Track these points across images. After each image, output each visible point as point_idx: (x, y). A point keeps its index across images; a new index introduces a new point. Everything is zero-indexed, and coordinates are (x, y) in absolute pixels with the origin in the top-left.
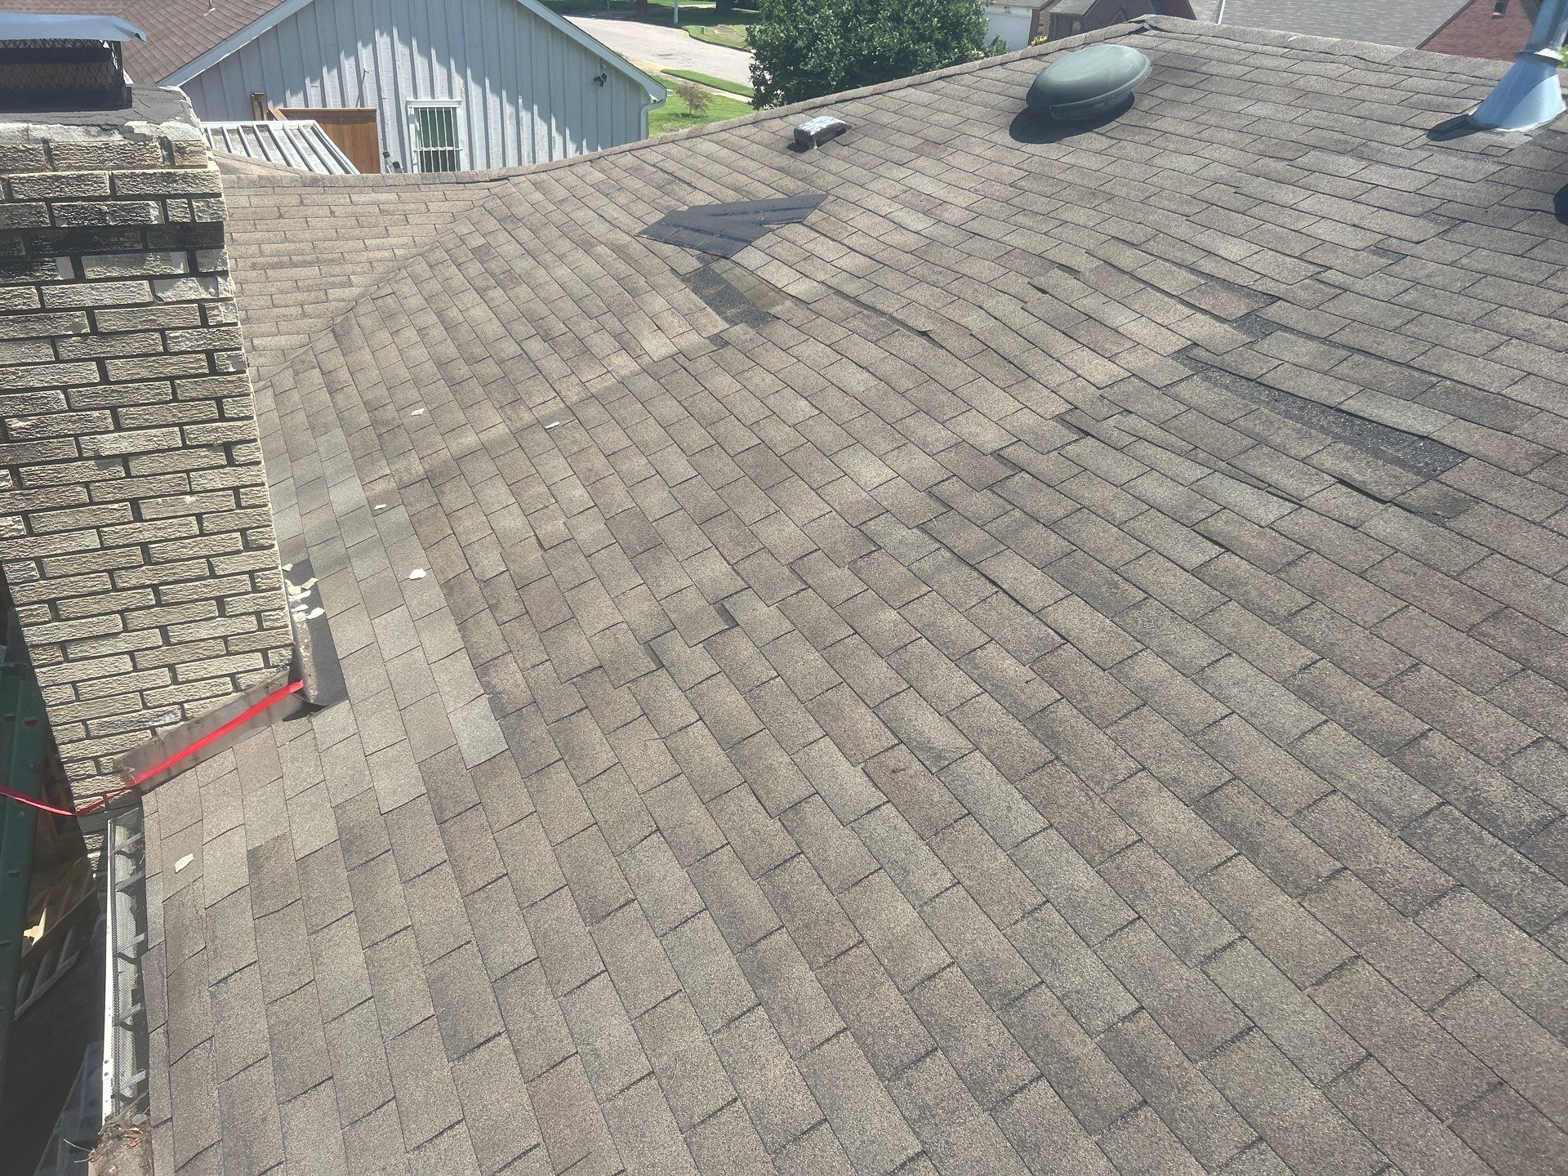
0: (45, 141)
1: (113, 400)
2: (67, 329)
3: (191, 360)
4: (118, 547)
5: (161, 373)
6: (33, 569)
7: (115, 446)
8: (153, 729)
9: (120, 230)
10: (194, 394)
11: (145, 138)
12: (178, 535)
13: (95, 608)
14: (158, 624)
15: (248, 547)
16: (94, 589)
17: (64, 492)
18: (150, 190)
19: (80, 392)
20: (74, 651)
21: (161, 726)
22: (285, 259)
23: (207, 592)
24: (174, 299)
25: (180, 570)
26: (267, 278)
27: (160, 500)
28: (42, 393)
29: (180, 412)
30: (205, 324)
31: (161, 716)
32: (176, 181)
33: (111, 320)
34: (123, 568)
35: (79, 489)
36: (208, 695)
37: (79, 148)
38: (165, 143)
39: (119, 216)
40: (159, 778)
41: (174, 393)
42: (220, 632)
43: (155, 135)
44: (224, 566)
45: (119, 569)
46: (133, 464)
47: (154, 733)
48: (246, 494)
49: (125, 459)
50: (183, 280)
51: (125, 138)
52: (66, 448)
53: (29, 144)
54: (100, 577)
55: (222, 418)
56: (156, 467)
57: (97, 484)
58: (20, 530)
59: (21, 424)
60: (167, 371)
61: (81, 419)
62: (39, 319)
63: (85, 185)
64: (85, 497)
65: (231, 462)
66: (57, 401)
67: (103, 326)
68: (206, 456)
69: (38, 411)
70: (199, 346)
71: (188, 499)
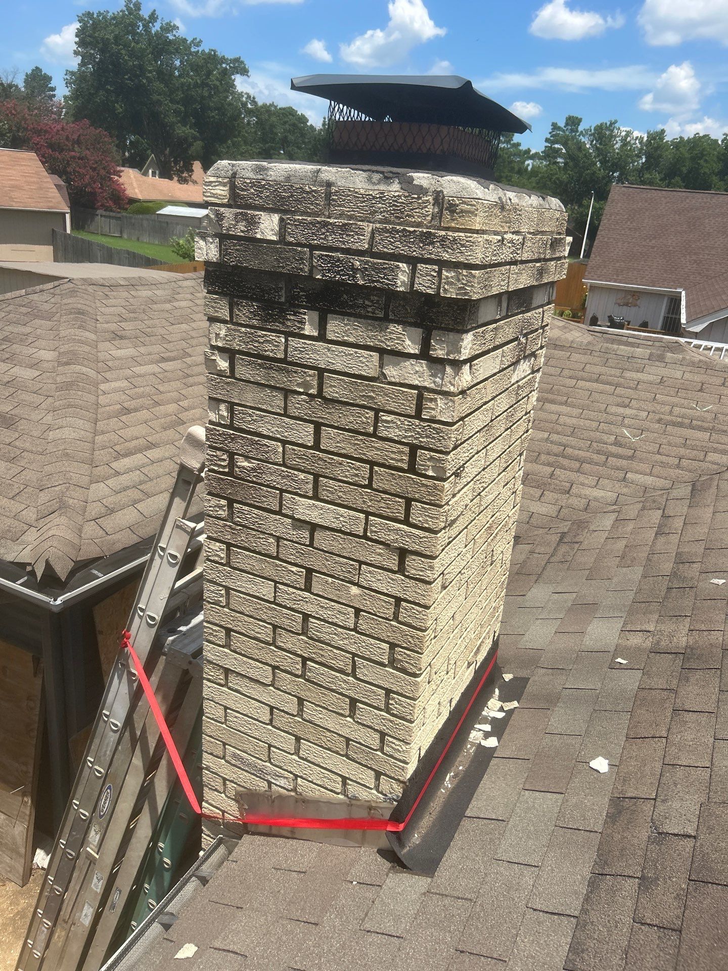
0: (329, 184)
1: (317, 467)
2: (299, 385)
3: (395, 450)
4: (285, 607)
5: (364, 454)
6: (222, 596)
7: (308, 512)
8: (270, 783)
9: (366, 291)
10: (387, 487)
11: (422, 191)
12: (335, 620)
13: (256, 654)
14: (298, 695)
15: (392, 663)
16: (259, 635)
17: (259, 538)
18: (403, 250)
19: (294, 450)
20: (234, 681)
21: (276, 785)
22: (687, 421)
23: (344, 688)
24: (397, 380)
25: (328, 655)
26: (665, 431)
27: (330, 580)
28: (265, 441)
29: (371, 500)
30: (418, 416)
31: (277, 776)
32: (432, 243)
33: (335, 386)
34: (284, 629)
35: (271, 540)
36: (319, 782)
37: (355, 195)
38: (439, 198)
39: (368, 275)
40: (262, 828)
41: (371, 479)
42: (345, 732)
43: (432, 189)
44: (366, 671)
45: (281, 628)
46: (318, 535)
47: (270, 787)
48: (406, 609)
49: (314, 527)
50: (413, 361)
51: (402, 188)
52: (271, 499)
53: (314, 186)
54: (266, 627)
55: (406, 522)
56: (336, 547)
57: (285, 542)
58: (222, 558)
59: (246, 464)
60: (371, 455)
61: (288, 476)
62: (280, 370)
63: (347, 235)
64: (273, 550)
65: (401, 570)
66: (276, 453)
67: (329, 392)
68: (379, 554)
69: (260, 457)
70: (406, 437)
71: (355, 590)
